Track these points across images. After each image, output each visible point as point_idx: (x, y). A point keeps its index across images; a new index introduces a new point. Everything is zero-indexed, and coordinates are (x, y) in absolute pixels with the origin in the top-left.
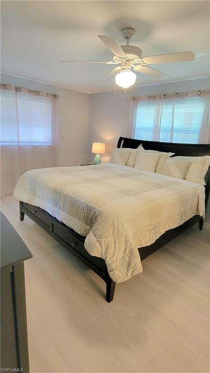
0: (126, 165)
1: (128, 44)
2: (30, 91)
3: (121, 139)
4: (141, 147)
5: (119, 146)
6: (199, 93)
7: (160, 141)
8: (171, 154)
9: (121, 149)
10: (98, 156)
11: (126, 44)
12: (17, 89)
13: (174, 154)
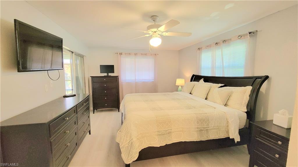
0: (190, 94)
1: (155, 23)
2: (142, 54)
3: (193, 75)
4: (202, 80)
5: (191, 81)
6: (240, 37)
7: (216, 76)
8: (220, 85)
9: (193, 82)
10: (180, 87)
11: (154, 24)
12: (136, 54)
13: (223, 85)
